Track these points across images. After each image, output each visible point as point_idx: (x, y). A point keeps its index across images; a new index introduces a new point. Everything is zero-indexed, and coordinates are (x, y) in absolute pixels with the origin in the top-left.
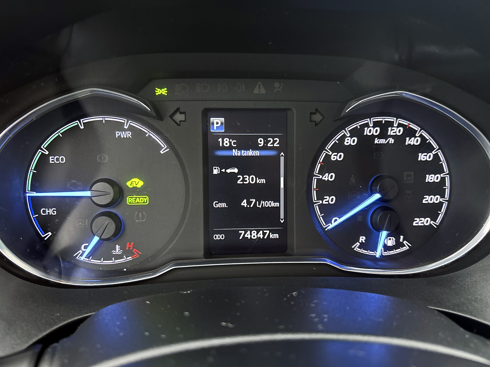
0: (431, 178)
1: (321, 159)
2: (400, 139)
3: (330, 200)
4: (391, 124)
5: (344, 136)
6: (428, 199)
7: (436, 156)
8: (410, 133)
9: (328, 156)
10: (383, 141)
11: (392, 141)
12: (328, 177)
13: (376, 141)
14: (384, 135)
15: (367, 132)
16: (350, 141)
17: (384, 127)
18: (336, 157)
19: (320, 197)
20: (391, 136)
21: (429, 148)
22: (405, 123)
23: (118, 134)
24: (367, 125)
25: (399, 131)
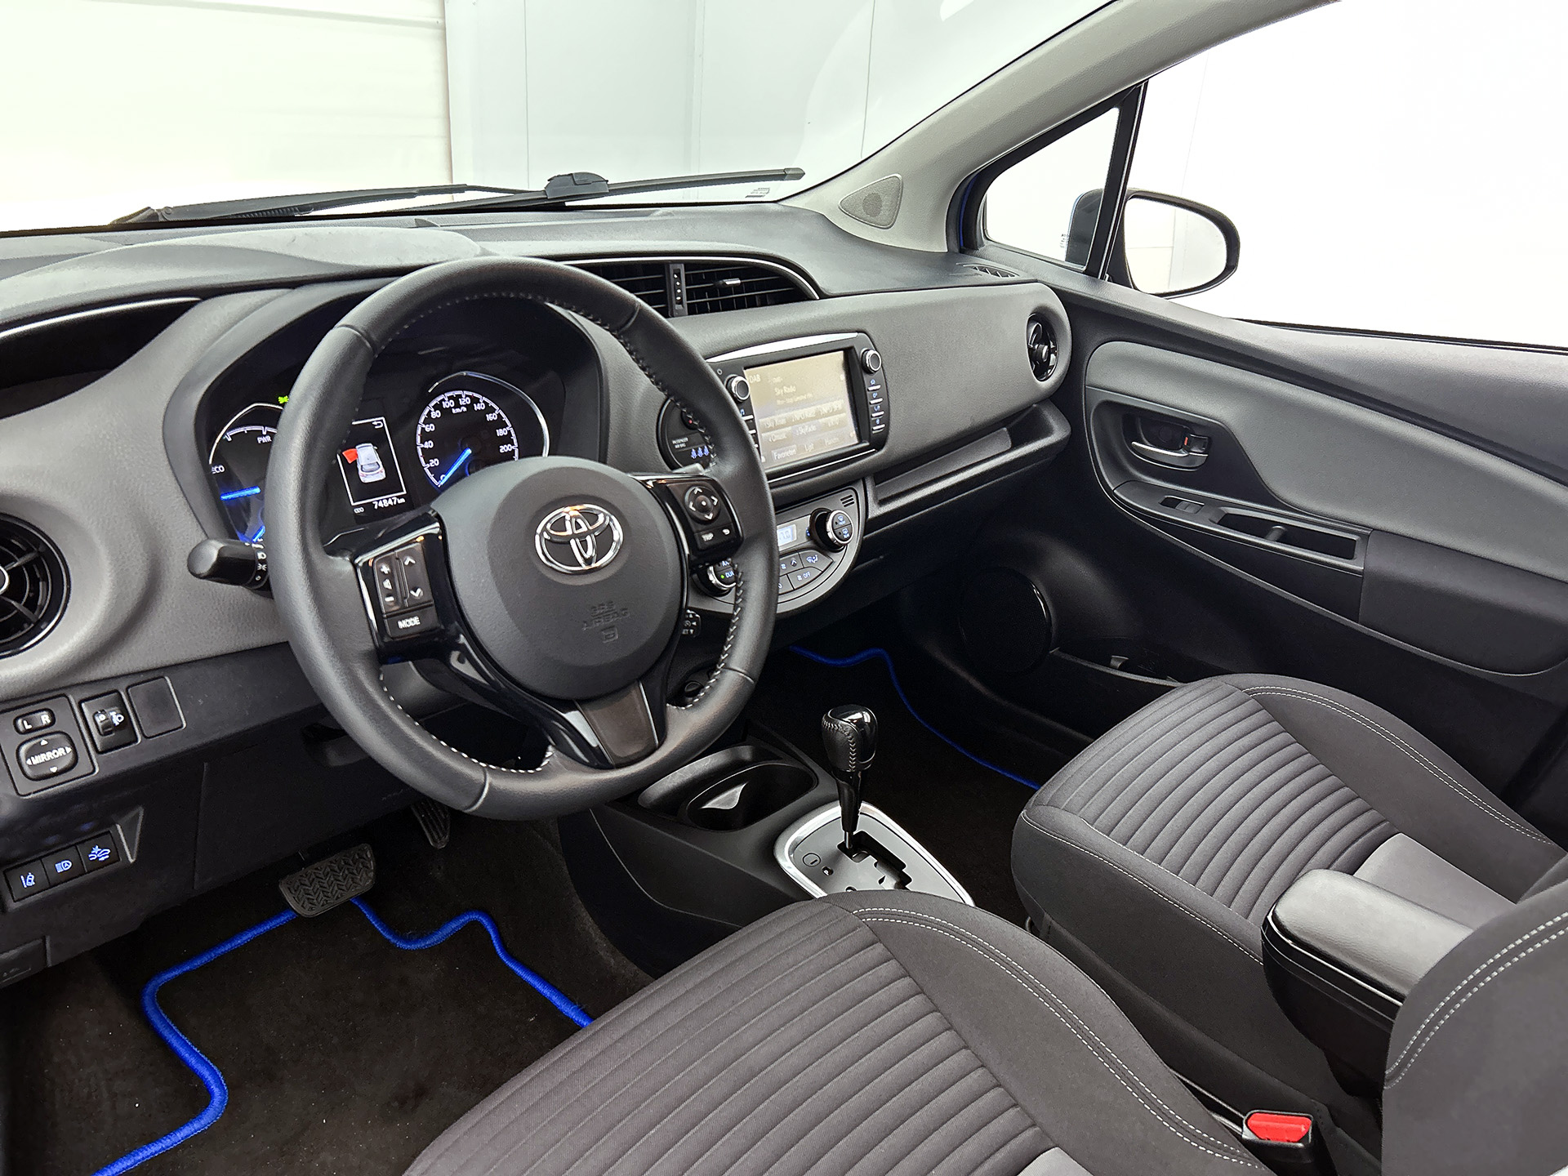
0: (501, 432)
1: (419, 432)
2: (470, 407)
3: (435, 462)
4: (460, 396)
5: (430, 411)
6: (503, 449)
7: (499, 415)
8: (476, 401)
9: (423, 429)
10: (458, 410)
11: (465, 409)
12: (429, 445)
13: (454, 411)
14: (458, 406)
15: (445, 405)
16: (436, 414)
17: (456, 399)
18: (430, 428)
19: (427, 462)
20: (463, 406)
21: (492, 410)
22: (470, 394)
23: (259, 439)
24: (444, 400)
25: (468, 401)
